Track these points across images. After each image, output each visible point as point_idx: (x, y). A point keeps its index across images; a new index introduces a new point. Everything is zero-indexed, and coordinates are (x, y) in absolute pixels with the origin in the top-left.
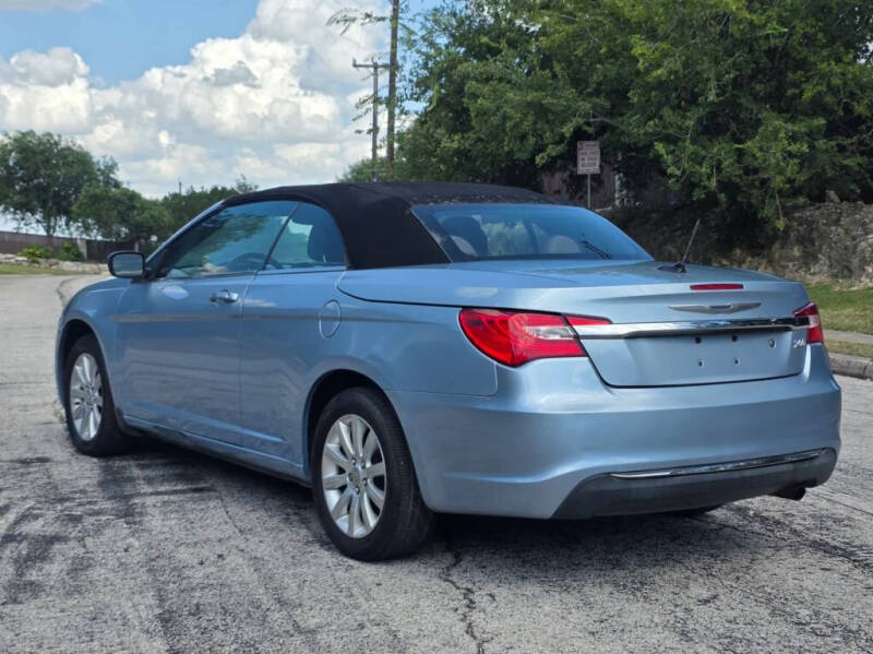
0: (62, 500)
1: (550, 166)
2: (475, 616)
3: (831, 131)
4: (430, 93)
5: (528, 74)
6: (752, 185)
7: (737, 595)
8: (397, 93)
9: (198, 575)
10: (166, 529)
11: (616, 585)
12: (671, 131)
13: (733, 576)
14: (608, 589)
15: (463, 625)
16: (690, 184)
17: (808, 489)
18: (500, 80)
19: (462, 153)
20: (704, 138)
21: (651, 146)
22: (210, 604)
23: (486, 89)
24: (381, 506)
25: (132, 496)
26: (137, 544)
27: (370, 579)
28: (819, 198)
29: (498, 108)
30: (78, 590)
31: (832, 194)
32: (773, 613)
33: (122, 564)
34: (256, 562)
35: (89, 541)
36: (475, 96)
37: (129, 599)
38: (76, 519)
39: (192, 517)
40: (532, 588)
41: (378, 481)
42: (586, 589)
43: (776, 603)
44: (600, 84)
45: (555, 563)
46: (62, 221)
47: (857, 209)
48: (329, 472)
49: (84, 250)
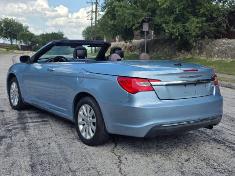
0: (6, 124)
1: (136, 29)
2: (122, 166)
3: (207, 21)
4: (106, 10)
5: (131, 6)
6: (187, 35)
7: (195, 158)
8: (98, 10)
9: (42, 150)
10: (35, 134)
11: (161, 155)
12: (167, 21)
13: (193, 151)
14: (159, 156)
15: (118, 169)
16: (171, 34)
17: (214, 126)
18: (124, 7)
19: (114, 25)
20: (175, 23)
21: (162, 25)
22: (46, 161)
23: (120, 9)
24: (94, 131)
25: (25, 123)
26: (26, 139)
27: (91, 152)
28: (203, 38)
29: (124, 14)
30: (8, 155)
31: (206, 36)
32: (206, 165)
33: (21, 146)
34: (59, 146)
35: (13, 138)
36: (117, 11)
37: (22, 158)
38: (10, 130)
39: (42, 130)
40: (137, 156)
41: (94, 124)
42: (153, 156)
43: (207, 161)
44: (149, 9)
45: (143, 147)
46: (15, 40)
47: (213, 41)
48: (80, 120)
49: (20, 47)
